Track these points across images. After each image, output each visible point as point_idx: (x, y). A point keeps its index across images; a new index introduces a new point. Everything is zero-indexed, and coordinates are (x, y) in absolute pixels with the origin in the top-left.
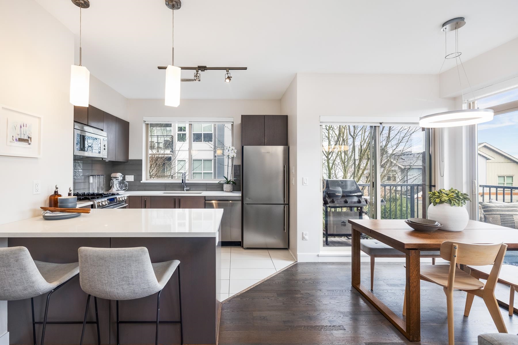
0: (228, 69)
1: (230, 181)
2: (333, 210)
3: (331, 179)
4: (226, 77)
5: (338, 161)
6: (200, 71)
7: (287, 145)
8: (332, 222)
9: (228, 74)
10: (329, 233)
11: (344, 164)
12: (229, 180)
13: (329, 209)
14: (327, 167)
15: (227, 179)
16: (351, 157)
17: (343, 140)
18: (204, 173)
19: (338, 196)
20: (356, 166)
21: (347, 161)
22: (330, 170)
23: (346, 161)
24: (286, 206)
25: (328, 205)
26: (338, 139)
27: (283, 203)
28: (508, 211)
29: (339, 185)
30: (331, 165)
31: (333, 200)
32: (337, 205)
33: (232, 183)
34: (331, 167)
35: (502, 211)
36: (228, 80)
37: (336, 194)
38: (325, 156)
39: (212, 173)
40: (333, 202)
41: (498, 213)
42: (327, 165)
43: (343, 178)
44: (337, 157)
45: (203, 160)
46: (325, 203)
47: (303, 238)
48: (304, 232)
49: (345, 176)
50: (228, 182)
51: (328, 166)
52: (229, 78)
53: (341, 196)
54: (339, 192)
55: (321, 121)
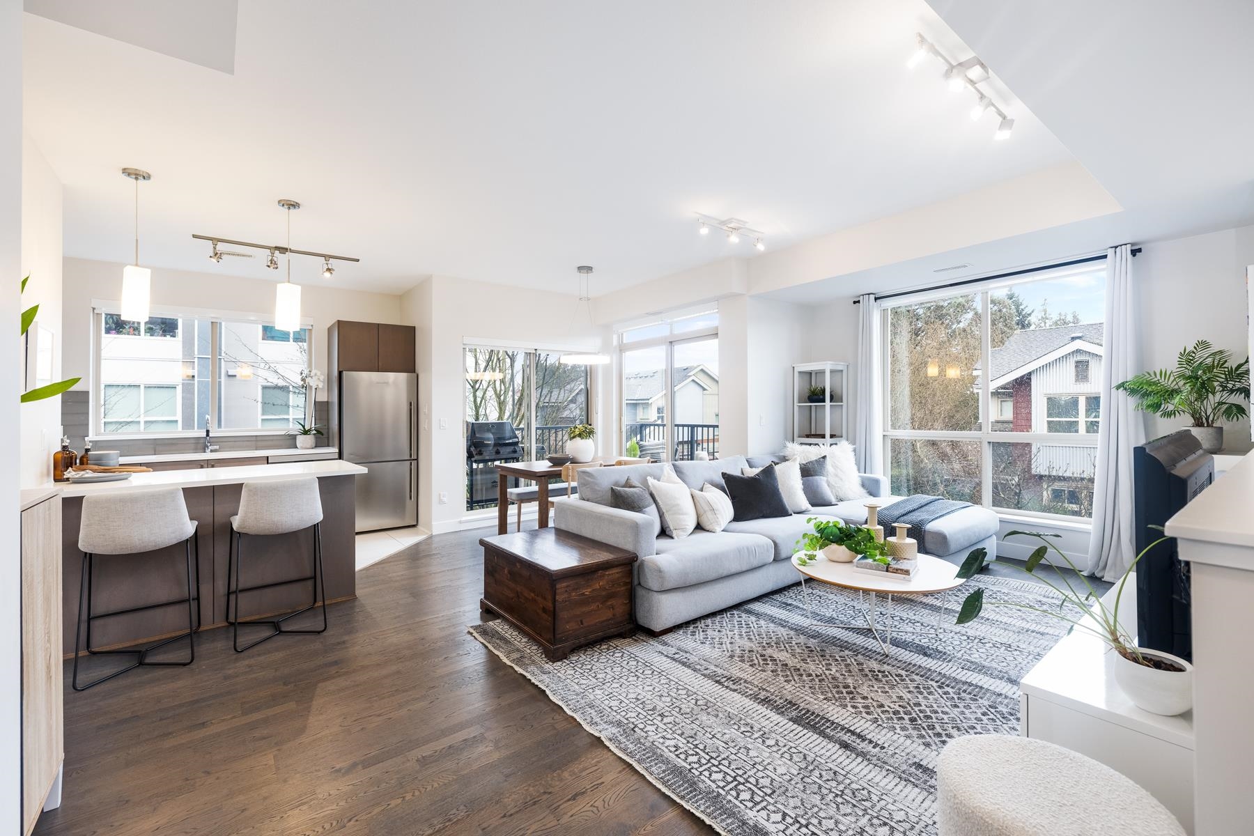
0: (327, 257)
1: (309, 430)
2: (481, 466)
3: (480, 422)
4: (325, 270)
5: (490, 392)
6: (277, 252)
7: (415, 372)
8: (479, 482)
9: (327, 264)
10: (474, 500)
11: (499, 398)
12: (307, 428)
13: (475, 466)
14: (473, 403)
15: (304, 427)
16: (509, 387)
17: (498, 359)
18: (146, 422)
19: (487, 445)
20: (516, 402)
21: (504, 393)
22: (477, 408)
23: (502, 392)
24: (414, 463)
25: (473, 459)
26: (490, 357)
27: (409, 458)
28: (657, 449)
29: (489, 431)
30: (479, 400)
31: (480, 451)
32: (487, 458)
33: (314, 432)
34: (479, 403)
35: (652, 449)
36: (327, 275)
37: (485, 442)
38: (470, 384)
39: (176, 421)
40: (480, 453)
41: (649, 452)
42: (472, 399)
43: (498, 420)
44: (488, 387)
45: (142, 387)
46: (470, 456)
47: (441, 502)
48: (441, 493)
49: (500, 417)
50: (306, 432)
51: (475, 401)
52: (329, 270)
53: (492, 445)
54: (488, 439)
55: (464, 343)
